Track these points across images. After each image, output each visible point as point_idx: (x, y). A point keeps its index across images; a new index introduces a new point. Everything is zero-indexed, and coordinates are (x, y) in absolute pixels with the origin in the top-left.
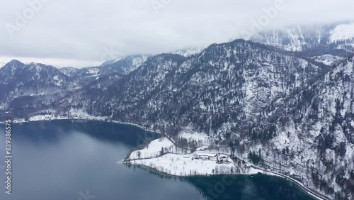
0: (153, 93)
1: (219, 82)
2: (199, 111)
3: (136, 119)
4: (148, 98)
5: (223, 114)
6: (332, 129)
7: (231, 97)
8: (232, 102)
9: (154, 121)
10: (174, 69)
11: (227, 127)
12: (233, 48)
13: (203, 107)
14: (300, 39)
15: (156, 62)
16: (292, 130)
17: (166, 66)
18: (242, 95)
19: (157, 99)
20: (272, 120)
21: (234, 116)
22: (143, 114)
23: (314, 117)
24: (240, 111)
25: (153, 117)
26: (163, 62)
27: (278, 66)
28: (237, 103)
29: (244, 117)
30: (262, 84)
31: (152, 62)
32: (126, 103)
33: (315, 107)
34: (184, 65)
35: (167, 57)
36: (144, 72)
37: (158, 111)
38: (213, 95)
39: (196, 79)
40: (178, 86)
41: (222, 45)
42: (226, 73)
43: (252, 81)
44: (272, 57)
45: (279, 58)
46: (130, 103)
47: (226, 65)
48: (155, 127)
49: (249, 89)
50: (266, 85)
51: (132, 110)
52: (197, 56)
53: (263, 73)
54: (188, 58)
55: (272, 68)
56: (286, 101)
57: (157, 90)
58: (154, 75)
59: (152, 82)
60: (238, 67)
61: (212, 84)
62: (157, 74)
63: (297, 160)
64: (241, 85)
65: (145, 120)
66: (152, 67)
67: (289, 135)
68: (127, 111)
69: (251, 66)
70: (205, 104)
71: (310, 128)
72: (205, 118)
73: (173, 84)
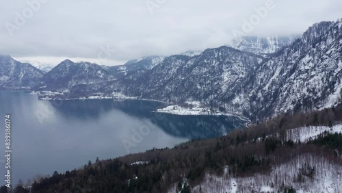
0: (169, 81)
1: (209, 72)
2: (196, 89)
3: (158, 97)
4: (165, 84)
5: (210, 91)
6: (257, 92)
7: (215, 81)
8: (216, 83)
9: (169, 97)
10: (183, 65)
11: (211, 97)
12: (219, 52)
13: (199, 87)
14: (275, 44)
15: (170, 60)
16: (242, 95)
17: (177, 63)
18: (221, 79)
19: (171, 84)
20: (234, 91)
21: (216, 91)
22: (162, 94)
23: (251, 88)
24: (219, 88)
25: (168, 95)
26: (176, 60)
27: (244, 63)
28: (218, 84)
29: (222, 92)
30: (233, 73)
31: (168, 61)
32: (150, 88)
33: (253, 83)
34: (189, 62)
35: (178, 57)
36: (163, 67)
37: (171, 92)
38: (205, 80)
39: (196, 71)
40: (185, 76)
41: (213, 49)
42: (214, 67)
43: (228, 71)
44: (241, 57)
45: (245, 58)
46: (153, 88)
47: (214, 62)
48: (170, 101)
49: (226, 76)
50: (236, 74)
51: (155, 92)
52: (198, 56)
53: (235, 67)
54: (192, 58)
55: (241, 64)
56: (242, 81)
57: (171, 79)
58: (169, 69)
59: (168, 74)
60: (221, 63)
61: (205, 74)
62: (171, 68)
63: (240, 108)
64: (221, 74)
65: (163, 98)
66: (168, 64)
67: (240, 98)
68: (151, 93)
69: (228, 63)
70: (200, 86)
71: (249, 93)
72: (200, 93)
73: (182, 74)
